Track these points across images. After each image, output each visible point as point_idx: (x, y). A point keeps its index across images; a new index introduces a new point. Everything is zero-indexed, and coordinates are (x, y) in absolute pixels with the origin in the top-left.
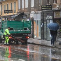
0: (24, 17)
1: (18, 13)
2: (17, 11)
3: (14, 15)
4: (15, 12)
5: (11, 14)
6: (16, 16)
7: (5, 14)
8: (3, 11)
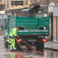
0: (40, 12)
1: (30, 5)
2: (29, 3)
3: (25, 8)
4: (27, 4)
5: (21, 7)
6: (28, 10)
7: (13, 7)
8: (10, 3)
